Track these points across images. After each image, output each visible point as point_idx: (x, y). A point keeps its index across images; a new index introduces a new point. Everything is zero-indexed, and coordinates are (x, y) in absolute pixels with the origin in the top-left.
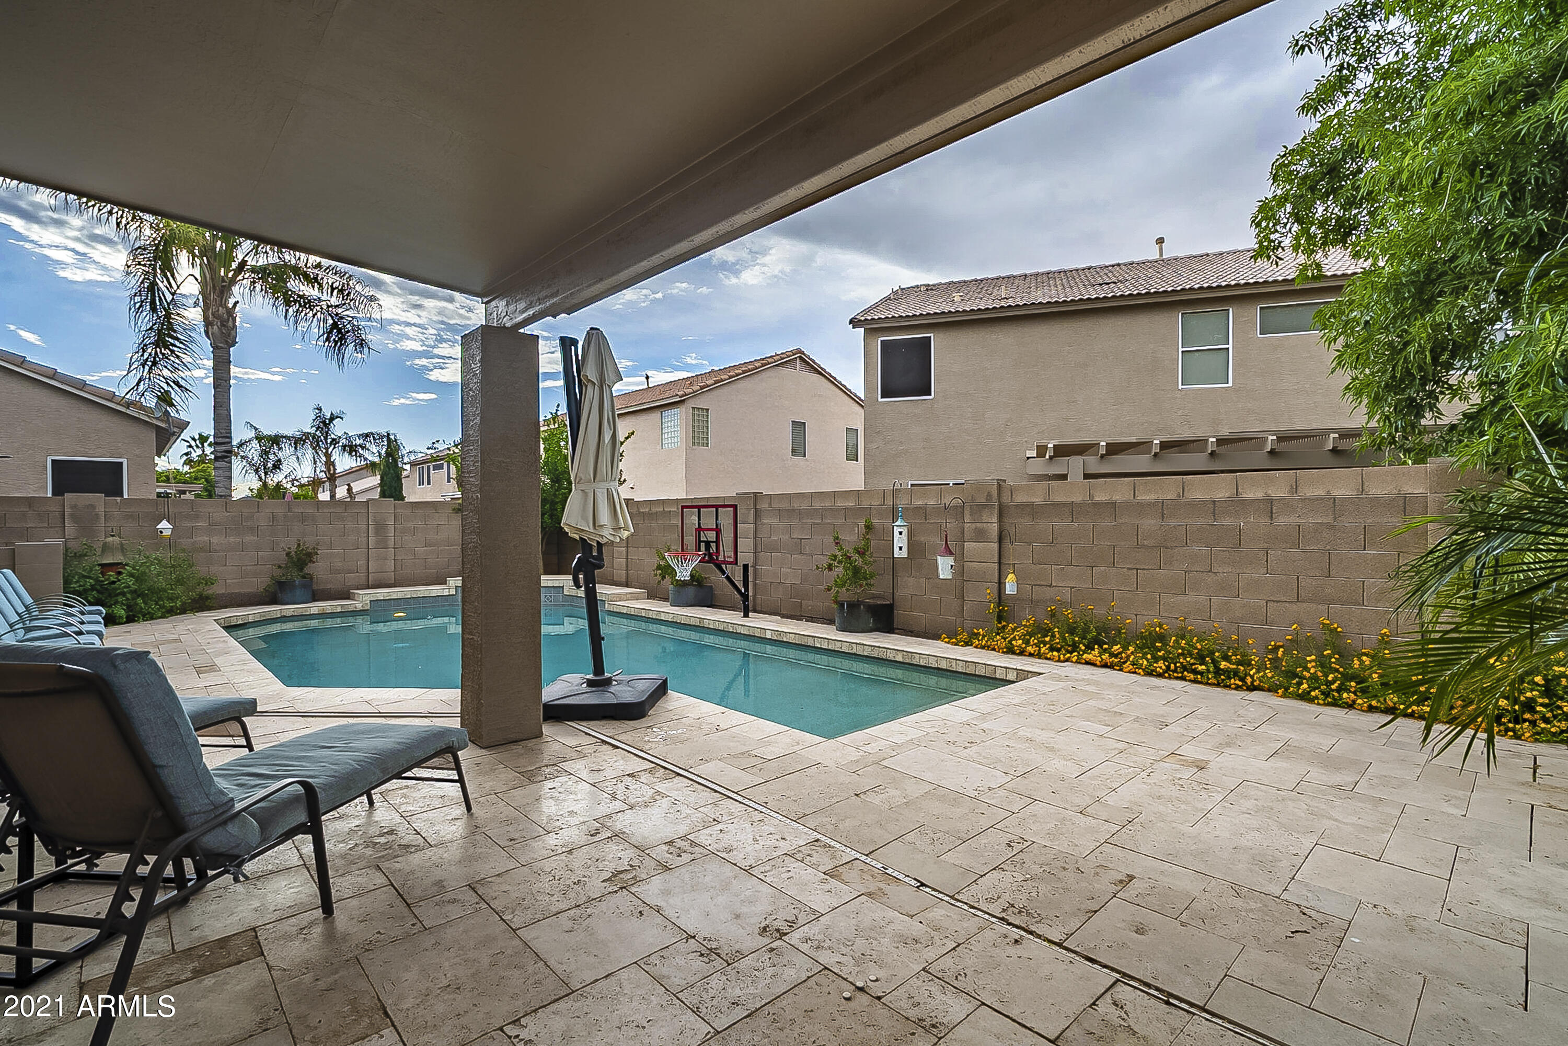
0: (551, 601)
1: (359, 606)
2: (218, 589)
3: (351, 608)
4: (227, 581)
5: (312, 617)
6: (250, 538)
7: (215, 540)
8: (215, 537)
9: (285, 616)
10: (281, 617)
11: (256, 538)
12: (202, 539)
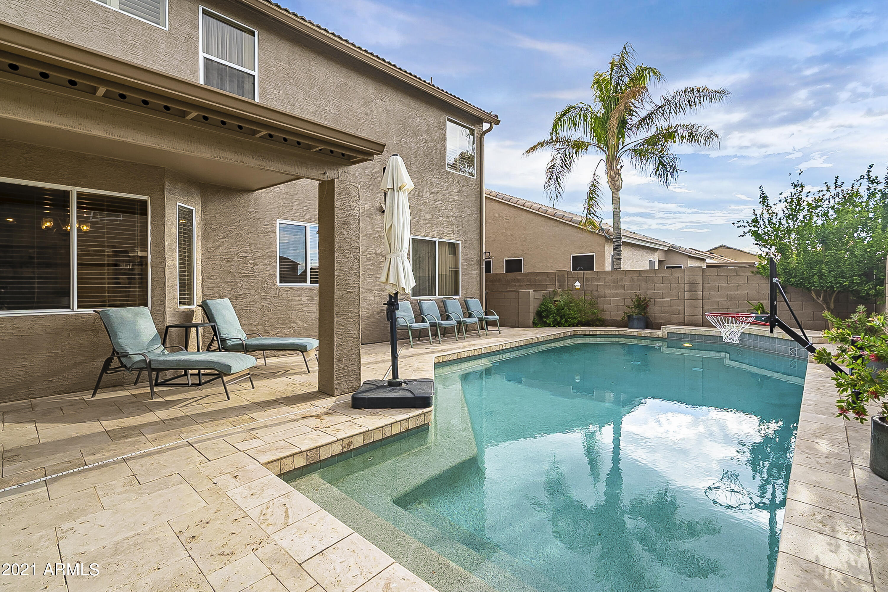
0: (795, 354)
1: (661, 335)
2: (607, 317)
3: (656, 336)
4: (612, 313)
5: (634, 337)
6: (621, 291)
7: (606, 292)
8: (607, 290)
9: (621, 335)
10: (619, 335)
11: (623, 291)
12: (601, 290)
